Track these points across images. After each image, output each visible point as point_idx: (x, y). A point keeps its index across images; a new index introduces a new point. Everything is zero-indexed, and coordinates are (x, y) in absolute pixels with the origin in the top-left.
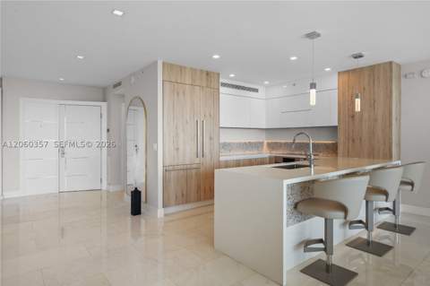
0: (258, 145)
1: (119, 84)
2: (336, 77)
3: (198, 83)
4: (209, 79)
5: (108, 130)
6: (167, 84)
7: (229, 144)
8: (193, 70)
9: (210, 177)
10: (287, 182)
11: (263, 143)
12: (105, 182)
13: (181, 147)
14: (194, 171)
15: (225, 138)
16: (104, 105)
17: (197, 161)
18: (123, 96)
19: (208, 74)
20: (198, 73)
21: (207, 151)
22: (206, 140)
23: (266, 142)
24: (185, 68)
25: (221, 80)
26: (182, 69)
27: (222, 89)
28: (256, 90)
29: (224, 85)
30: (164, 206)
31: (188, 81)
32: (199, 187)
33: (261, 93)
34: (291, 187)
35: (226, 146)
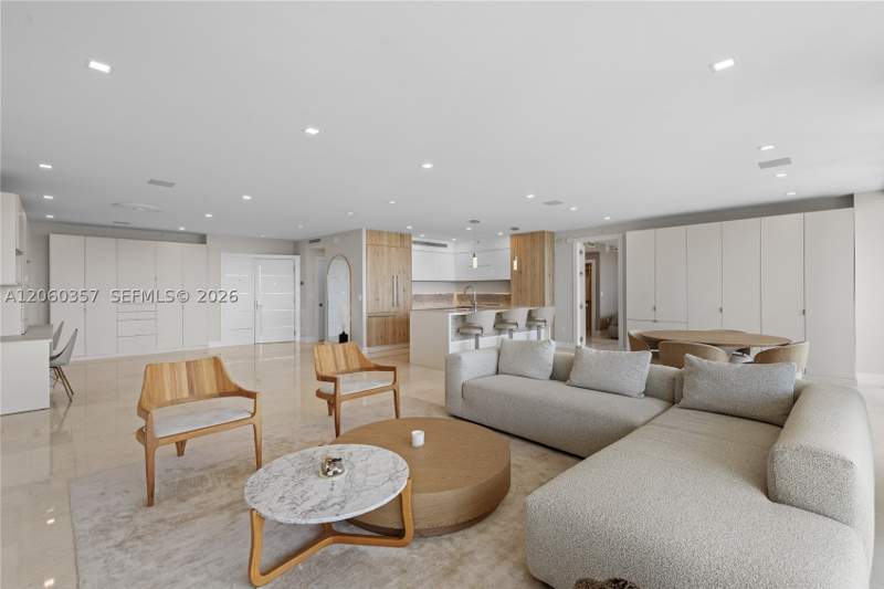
0: (449, 297)
1: (318, 240)
2: (508, 239)
3: (393, 244)
4: (403, 240)
5: (302, 283)
6: (369, 247)
7: (421, 296)
8: (389, 234)
9: (406, 322)
10: (451, 315)
11: (452, 296)
12: (298, 334)
13: (380, 298)
14: (390, 318)
15: (416, 291)
16: (298, 258)
17: (393, 310)
18: (323, 250)
19: (401, 235)
20: (394, 236)
21: (401, 301)
22: (401, 292)
23: (456, 294)
24: (383, 232)
25: (414, 239)
26: (380, 233)
27: (414, 247)
28: (445, 246)
29: (415, 242)
30: (368, 345)
31: (386, 243)
32: (394, 333)
33: (450, 249)
34: (456, 318)
35: (418, 298)
